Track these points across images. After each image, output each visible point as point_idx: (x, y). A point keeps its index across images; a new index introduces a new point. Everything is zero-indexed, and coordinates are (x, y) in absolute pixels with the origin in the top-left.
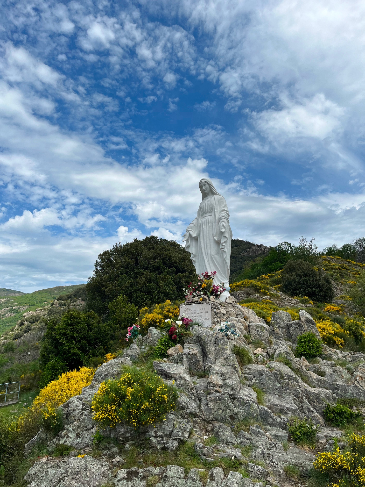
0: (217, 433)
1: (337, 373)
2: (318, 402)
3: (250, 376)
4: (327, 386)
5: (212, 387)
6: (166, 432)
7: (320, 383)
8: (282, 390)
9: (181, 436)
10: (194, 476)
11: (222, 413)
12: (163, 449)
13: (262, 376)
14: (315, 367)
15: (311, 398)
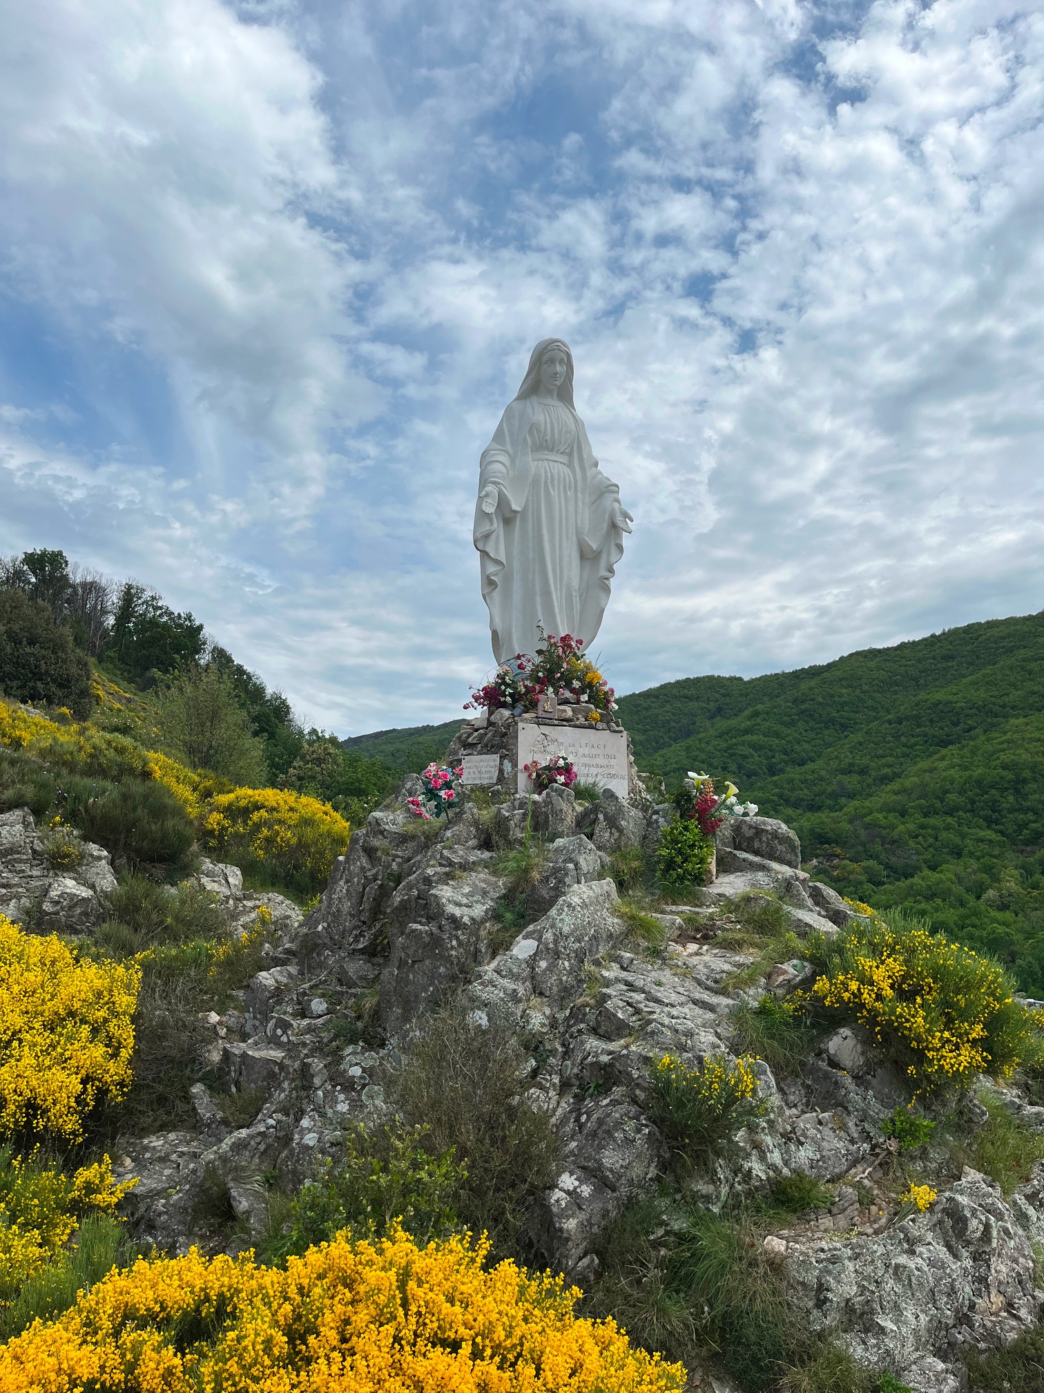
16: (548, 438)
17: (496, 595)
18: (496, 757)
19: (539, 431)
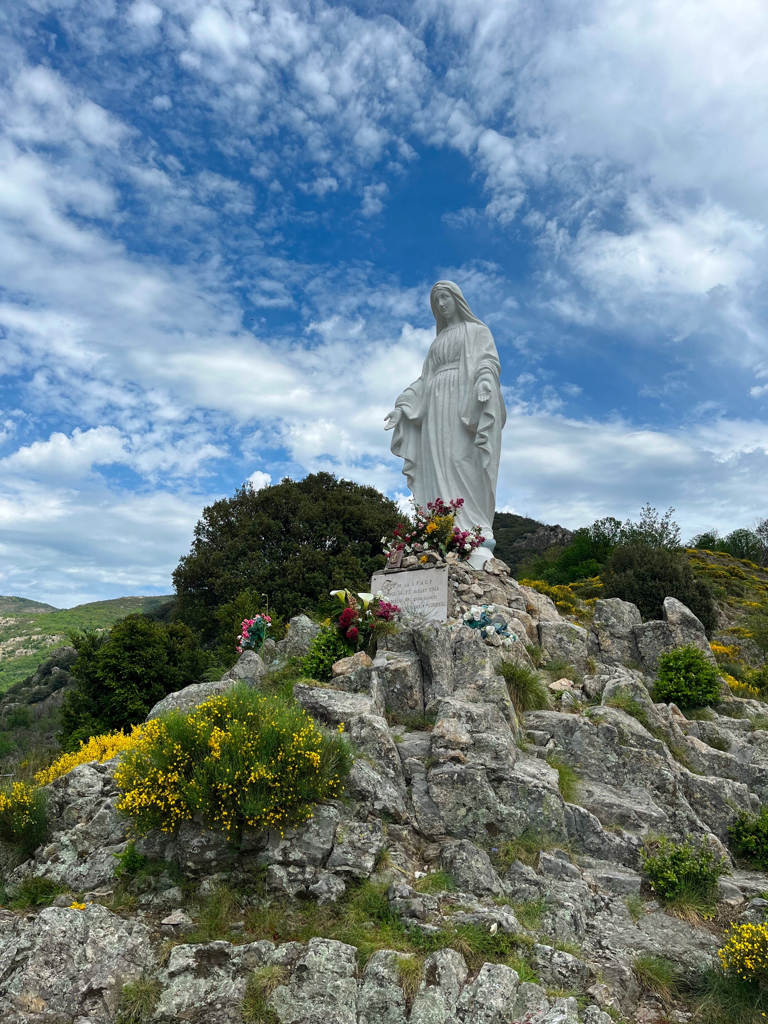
0: (451, 862)
1: (760, 745)
2: (715, 806)
3: (542, 733)
4: (734, 773)
5: (442, 750)
6: (312, 851)
7: (716, 766)
8: (621, 772)
9: (353, 866)
10: (381, 969)
11: (467, 815)
12: (300, 895)
13: (572, 734)
14: (704, 729)
15: (699, 796)
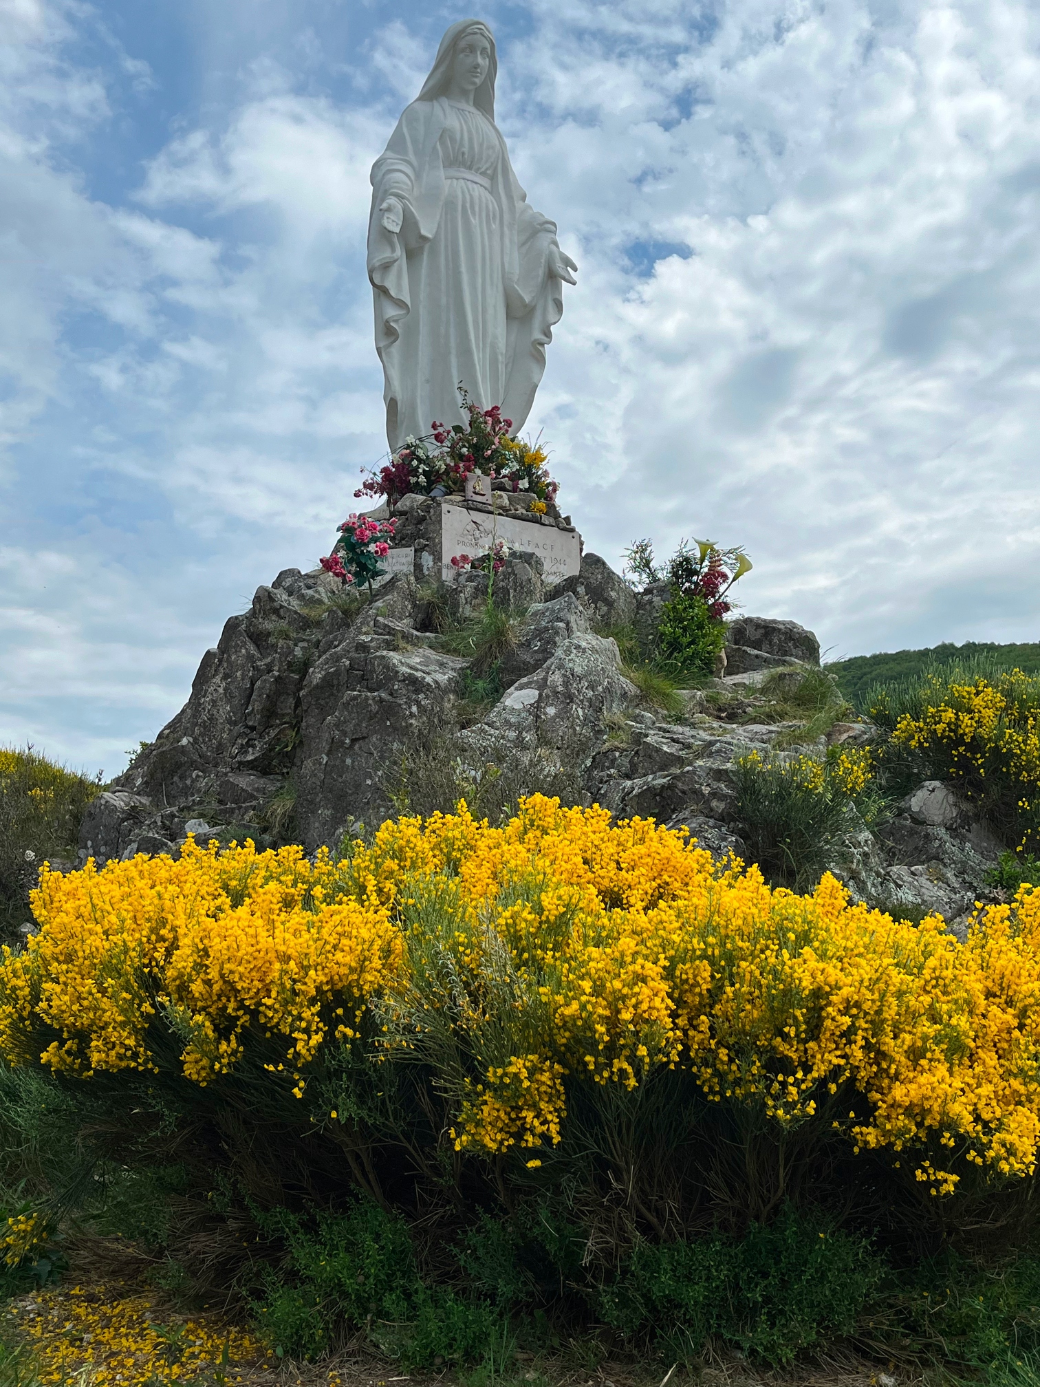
16: (466, 149)
17: (395, 349)
18: (410, 551)
19: (453, 140)
